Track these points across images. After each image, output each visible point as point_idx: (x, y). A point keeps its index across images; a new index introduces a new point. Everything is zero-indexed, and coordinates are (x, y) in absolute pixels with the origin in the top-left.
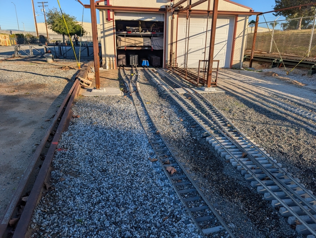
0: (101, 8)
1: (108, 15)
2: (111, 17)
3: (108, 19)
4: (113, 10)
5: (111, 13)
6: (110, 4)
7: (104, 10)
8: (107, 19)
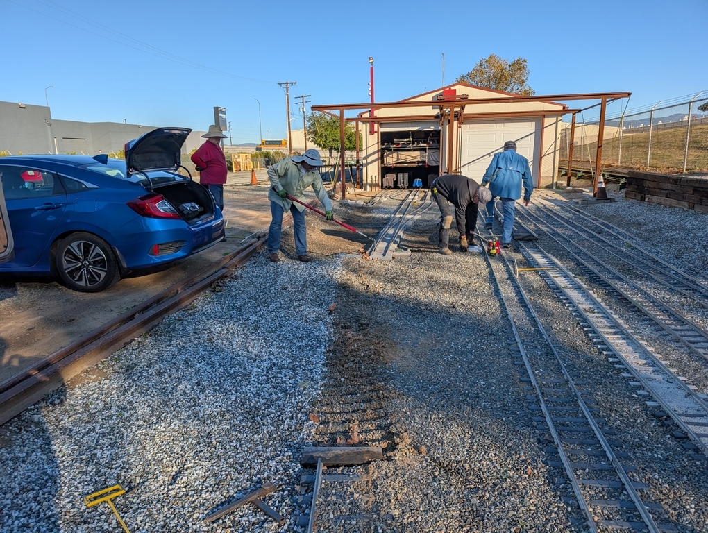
0: (364, 121)
1: (372, 127)
2: (376, 129)
3: (372, 132)
4: (378, 122)
5: (376, 125)
6: (375, 115)
7: (368, 122)
8: (370, 132)
